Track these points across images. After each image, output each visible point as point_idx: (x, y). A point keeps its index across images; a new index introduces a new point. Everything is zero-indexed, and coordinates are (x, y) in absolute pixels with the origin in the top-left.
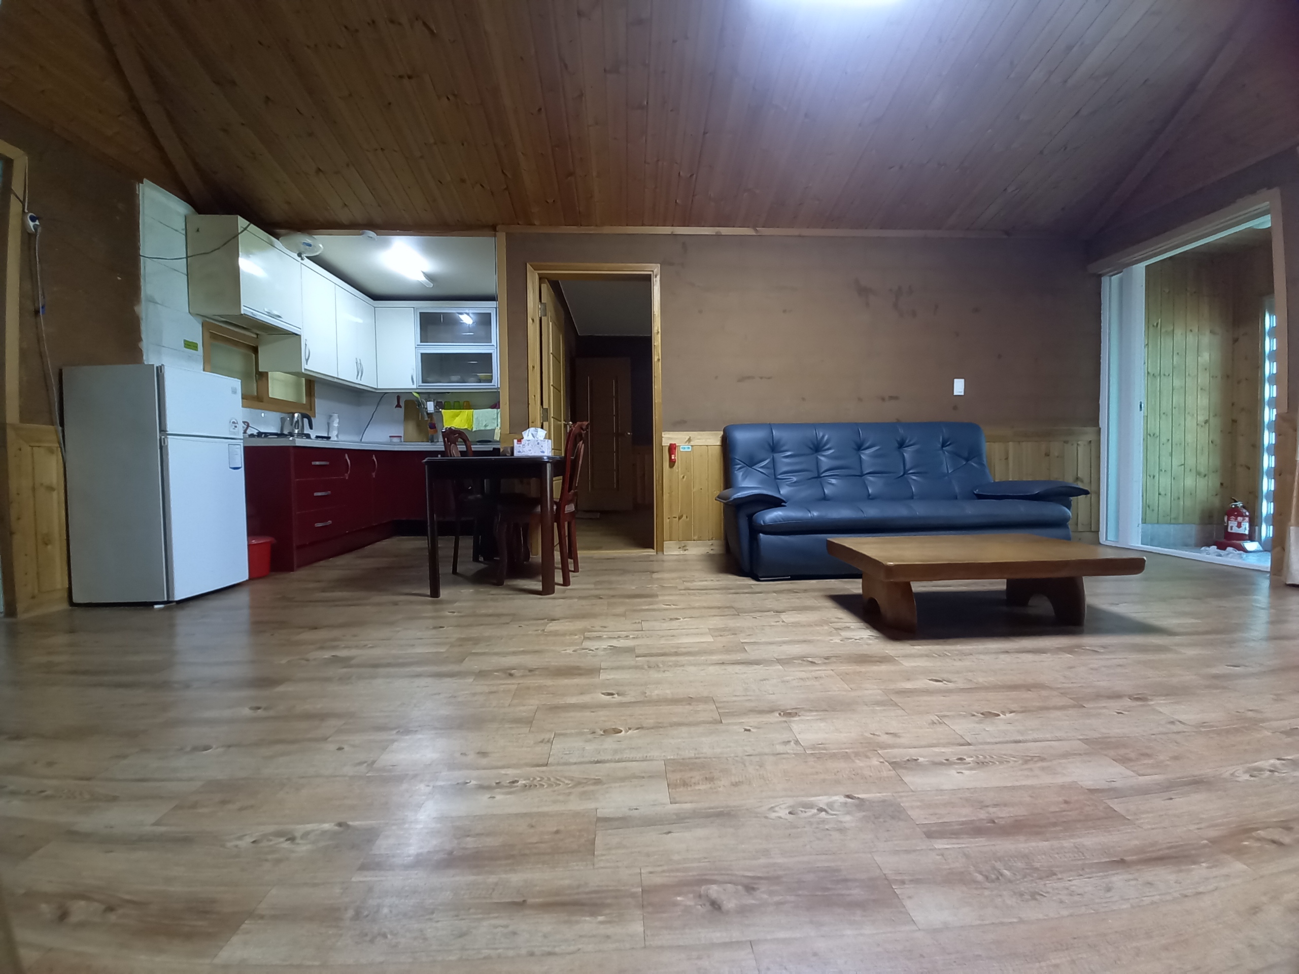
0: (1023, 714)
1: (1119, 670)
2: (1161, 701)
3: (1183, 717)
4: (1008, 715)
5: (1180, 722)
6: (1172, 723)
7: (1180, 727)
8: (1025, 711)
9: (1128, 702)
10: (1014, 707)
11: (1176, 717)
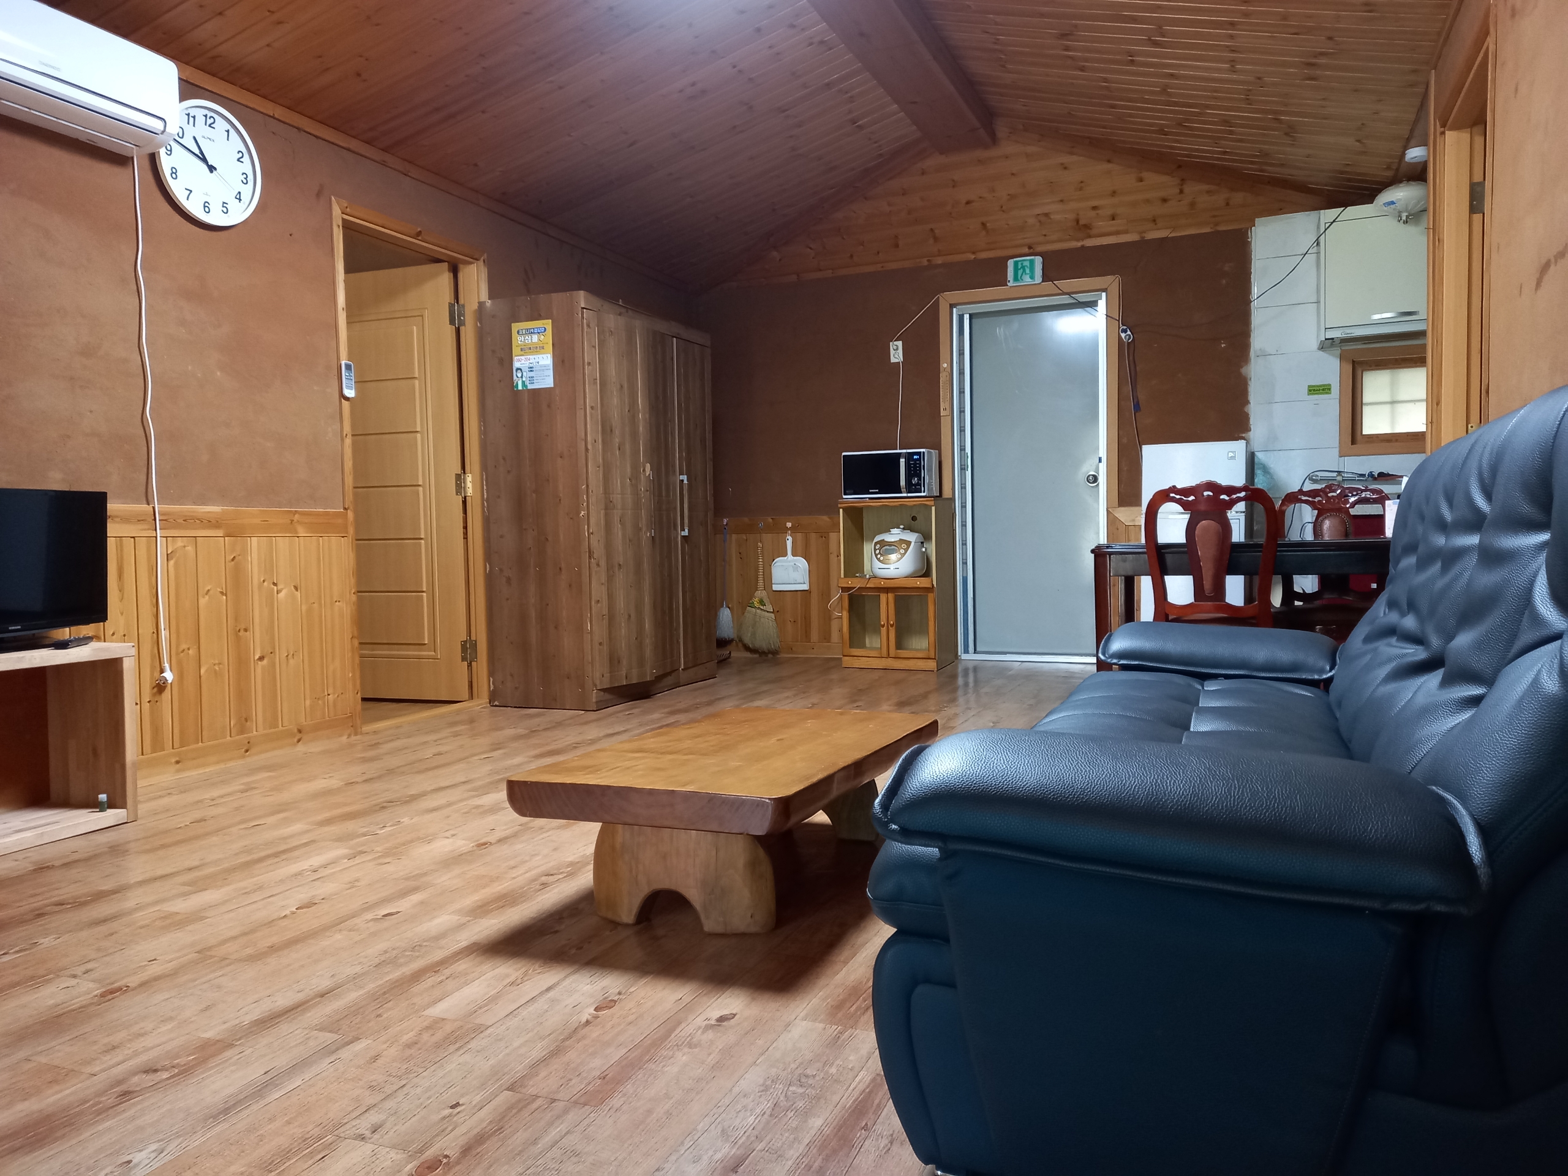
0: (270, 920)
1: (512, 863)
2: (464, 849)
3: (447, 841)
4: (287, 912)
5: (448, 838)
6: (453, 835)
7: (448, 834)
8: (271, 923)
9: (492, 838)
10: (284, 923)
11: (451, 840)
